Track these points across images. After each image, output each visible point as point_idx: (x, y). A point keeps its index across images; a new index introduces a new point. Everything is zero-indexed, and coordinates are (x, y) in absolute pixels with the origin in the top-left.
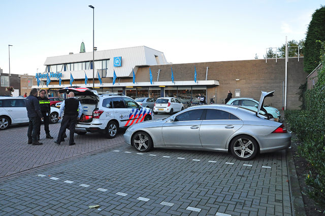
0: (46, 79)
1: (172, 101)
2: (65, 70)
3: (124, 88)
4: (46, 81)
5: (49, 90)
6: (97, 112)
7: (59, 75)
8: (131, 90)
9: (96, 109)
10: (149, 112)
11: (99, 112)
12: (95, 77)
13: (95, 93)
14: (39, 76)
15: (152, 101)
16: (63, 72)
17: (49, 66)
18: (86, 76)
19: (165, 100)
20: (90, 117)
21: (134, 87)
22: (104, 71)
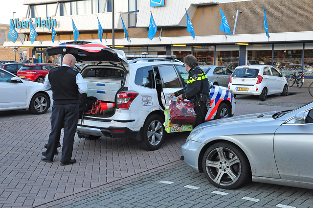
0: (27, 31)
1: (265, 73)
2: (62, 14)
3: (169, 47)
4: (28, 34)
5: (34, 50)
6: (125, 95)
7: (51, 23)
8: (180, 50)
9: (123, 89)
10: (227, 96)
11: (129, 95)
12: (116, 27)
13: (120, 56)
14: (15, 24)
15: (223, 73)
16: (58, 18)
17: (32, 6)
18: (100, 26)
19: (250, 70)
20: (109, 105)
21: (188, 45)
22: (132, 14)
